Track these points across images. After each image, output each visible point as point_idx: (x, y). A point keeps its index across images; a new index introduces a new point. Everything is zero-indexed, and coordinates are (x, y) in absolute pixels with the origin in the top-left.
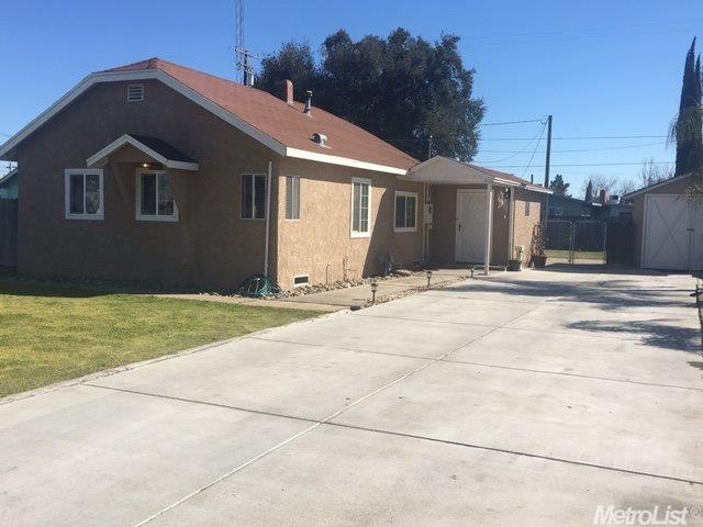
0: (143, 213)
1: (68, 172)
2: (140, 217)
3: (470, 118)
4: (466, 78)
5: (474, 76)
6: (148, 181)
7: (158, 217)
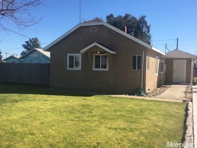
0: (95, 68)
1: (68, 55)
2: (94, 69)
3: (147, 39)
4: (148, 28)
5: (150, 27)
6: (98, 58)
7: (101, 69)
